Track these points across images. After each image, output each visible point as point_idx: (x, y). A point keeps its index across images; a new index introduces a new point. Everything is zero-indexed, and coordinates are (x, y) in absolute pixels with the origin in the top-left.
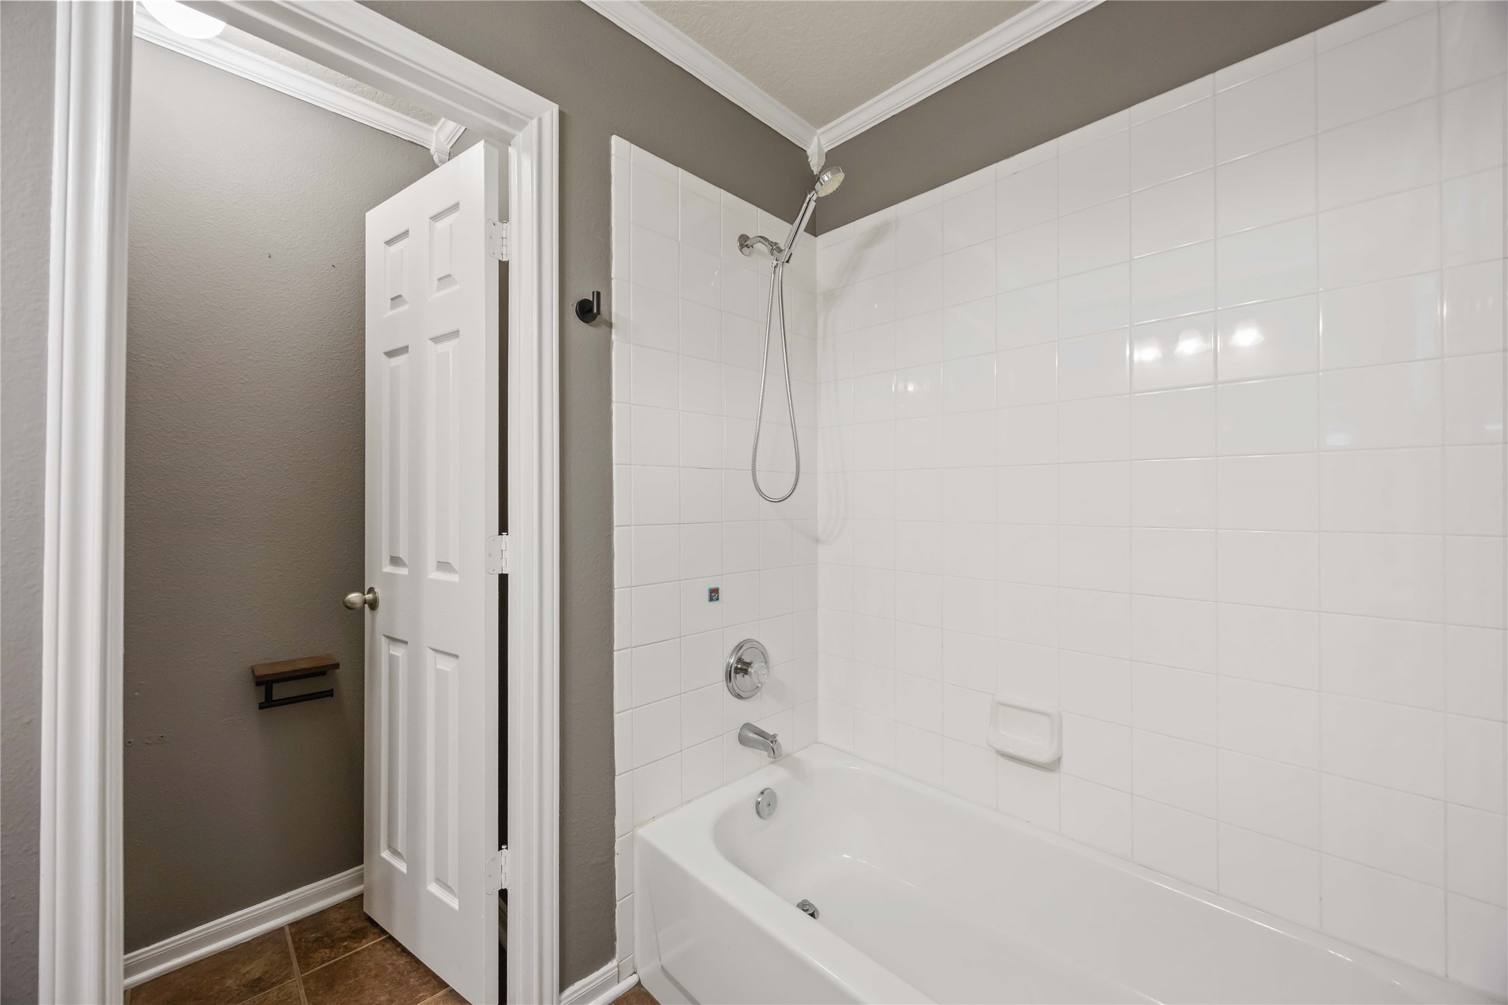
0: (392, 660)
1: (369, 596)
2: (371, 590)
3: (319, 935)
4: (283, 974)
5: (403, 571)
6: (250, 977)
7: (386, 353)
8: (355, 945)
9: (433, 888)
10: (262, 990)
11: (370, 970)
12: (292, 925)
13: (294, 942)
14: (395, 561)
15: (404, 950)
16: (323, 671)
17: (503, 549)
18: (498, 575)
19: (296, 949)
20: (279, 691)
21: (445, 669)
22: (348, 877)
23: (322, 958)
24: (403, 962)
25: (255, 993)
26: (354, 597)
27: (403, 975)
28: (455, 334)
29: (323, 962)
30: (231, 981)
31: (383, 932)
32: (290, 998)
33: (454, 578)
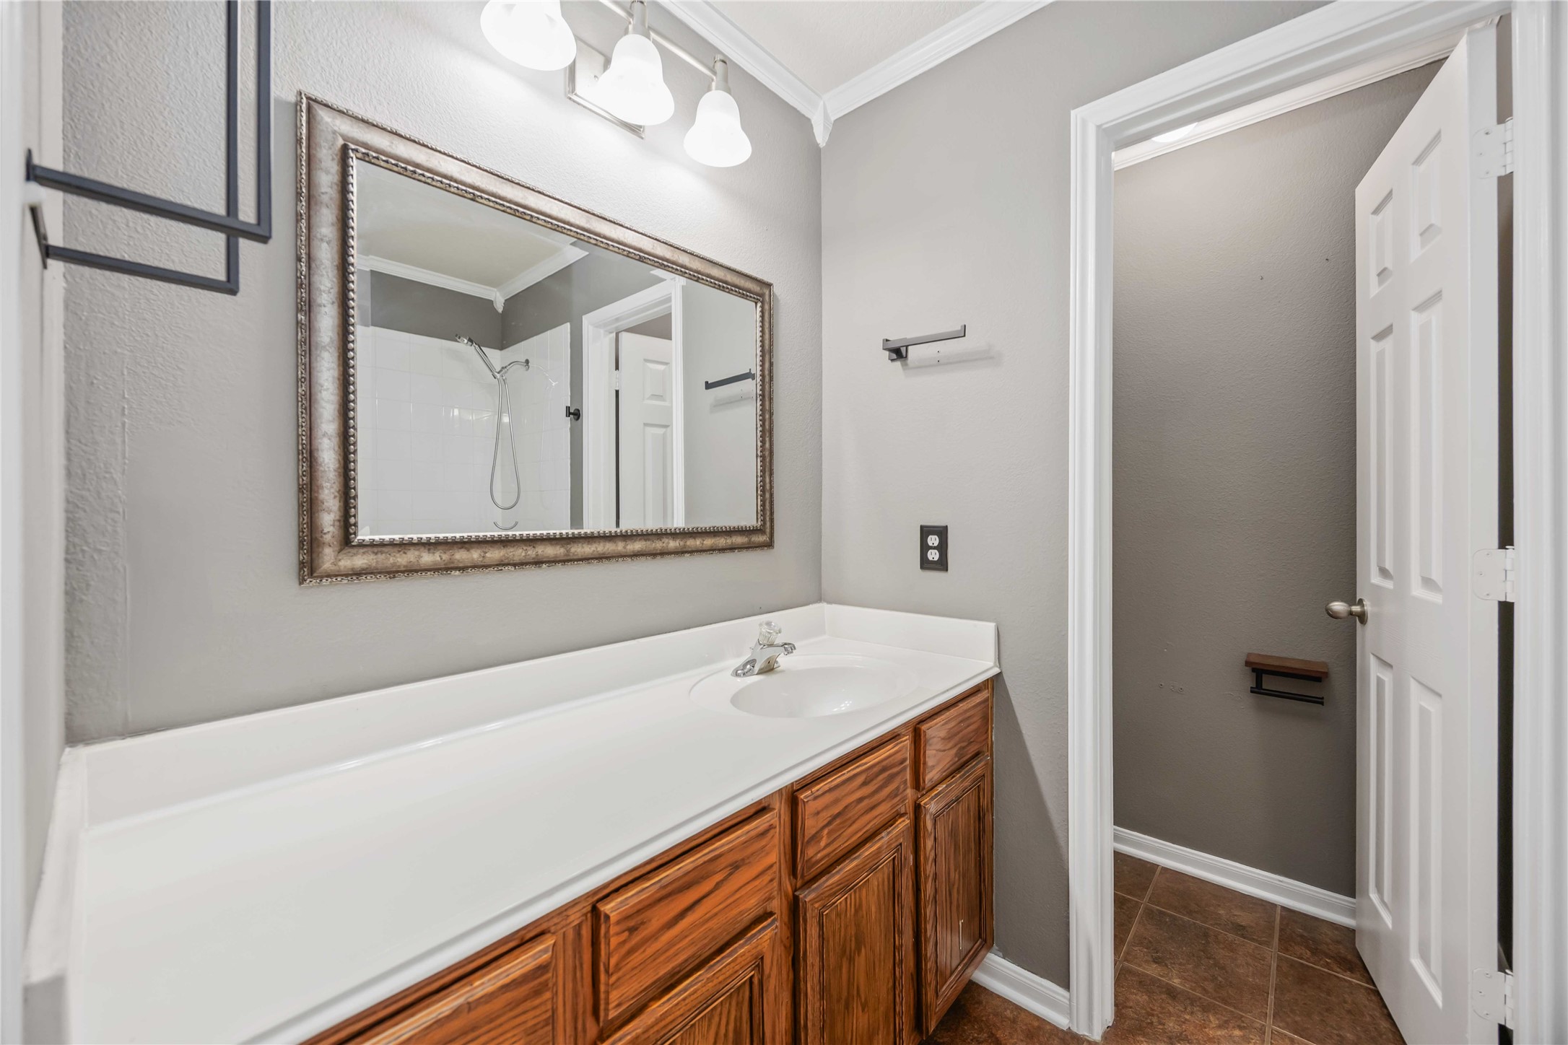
0: (1380, 683)
1: (1356, 609)
2: (1361, 602)
3: (1305, 934)
4: (1263, 939)
5: (1389, 584)
6: (1239, 921)
7: (1374, 338)
8: (1338, 970)
9: (1416, 962)
10: (1242, 936)
11: (1345, 1002)
12: (1284, 908)
13: (1281, 923)
14: (1384, 572)
15: (1389, 1016)
16: (1316, 677)
17: (1508, 568)
18: (1497, 602)
19: (1281, 930)
20: (1269, 683)
21: (1426, 707)
22: (1346, 904)
23: (1301, 954)
24: (1385, 1025)
25: (1237, 935)
26: (1338, 606)
27: (1381, 1037)
28: (1438, 295)
29: (1302, 958)
30: (1223, 912)
31: (1371, 981)
32: (1264, 961)
33: (1437, 598)
